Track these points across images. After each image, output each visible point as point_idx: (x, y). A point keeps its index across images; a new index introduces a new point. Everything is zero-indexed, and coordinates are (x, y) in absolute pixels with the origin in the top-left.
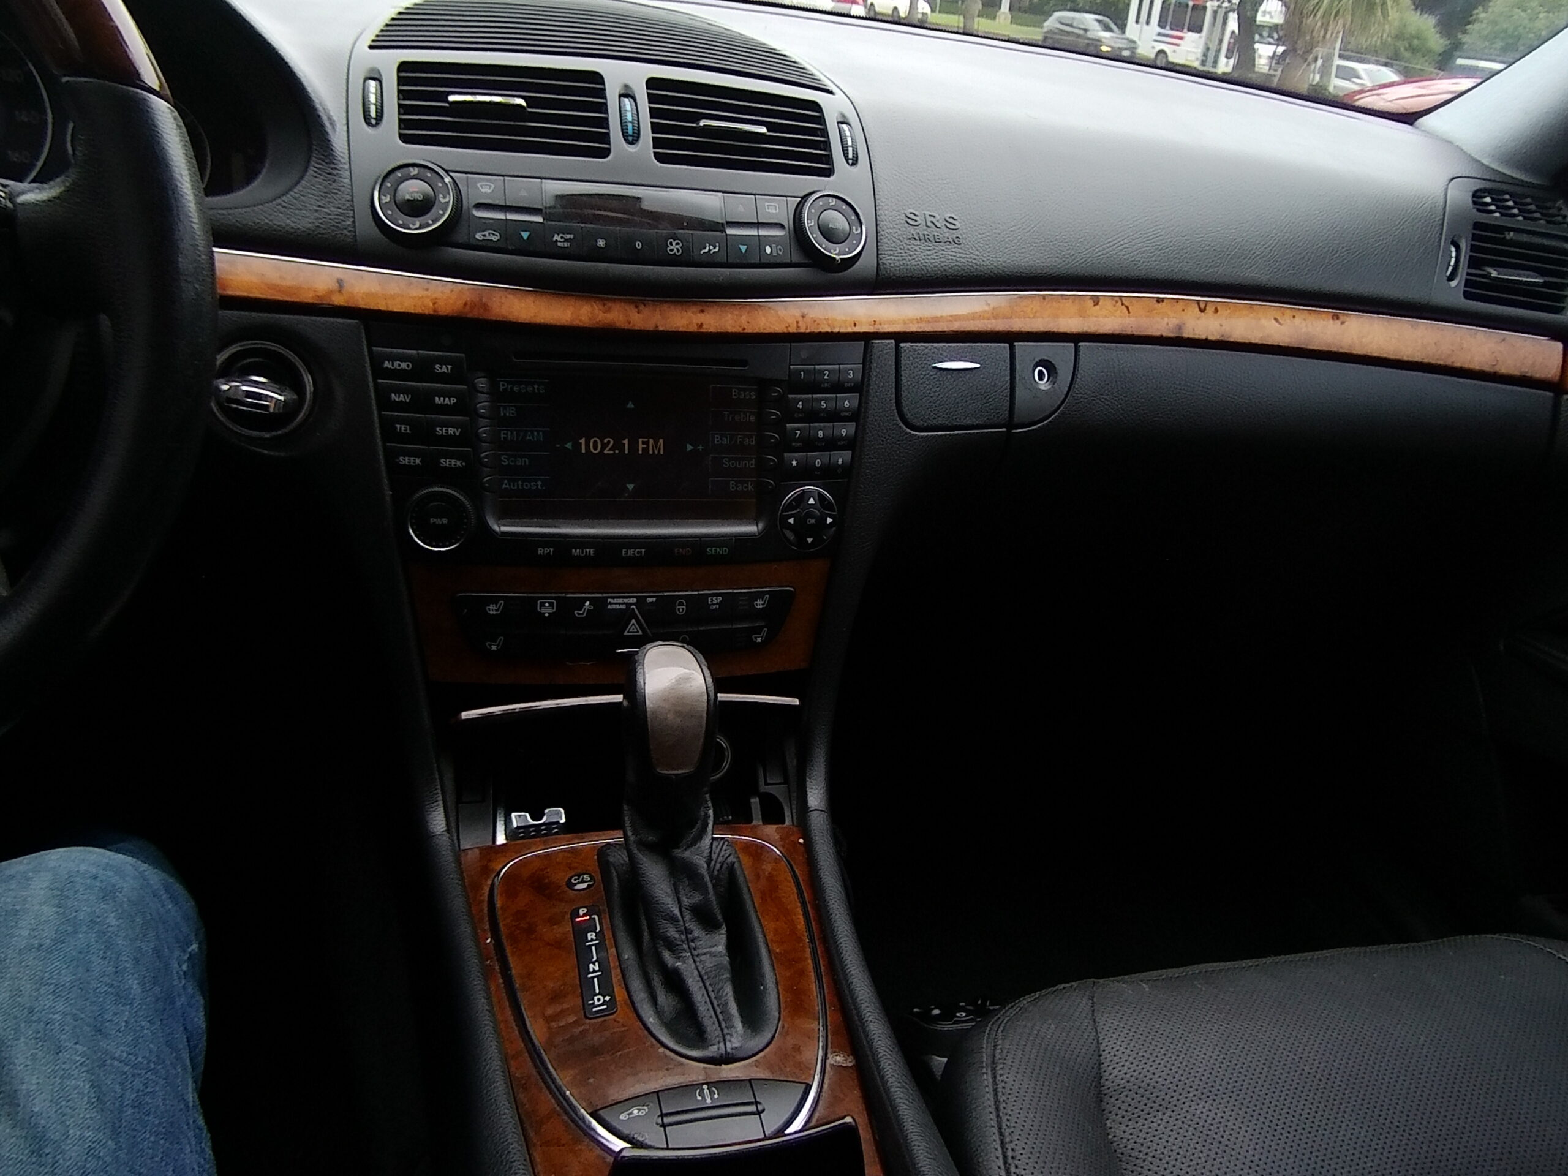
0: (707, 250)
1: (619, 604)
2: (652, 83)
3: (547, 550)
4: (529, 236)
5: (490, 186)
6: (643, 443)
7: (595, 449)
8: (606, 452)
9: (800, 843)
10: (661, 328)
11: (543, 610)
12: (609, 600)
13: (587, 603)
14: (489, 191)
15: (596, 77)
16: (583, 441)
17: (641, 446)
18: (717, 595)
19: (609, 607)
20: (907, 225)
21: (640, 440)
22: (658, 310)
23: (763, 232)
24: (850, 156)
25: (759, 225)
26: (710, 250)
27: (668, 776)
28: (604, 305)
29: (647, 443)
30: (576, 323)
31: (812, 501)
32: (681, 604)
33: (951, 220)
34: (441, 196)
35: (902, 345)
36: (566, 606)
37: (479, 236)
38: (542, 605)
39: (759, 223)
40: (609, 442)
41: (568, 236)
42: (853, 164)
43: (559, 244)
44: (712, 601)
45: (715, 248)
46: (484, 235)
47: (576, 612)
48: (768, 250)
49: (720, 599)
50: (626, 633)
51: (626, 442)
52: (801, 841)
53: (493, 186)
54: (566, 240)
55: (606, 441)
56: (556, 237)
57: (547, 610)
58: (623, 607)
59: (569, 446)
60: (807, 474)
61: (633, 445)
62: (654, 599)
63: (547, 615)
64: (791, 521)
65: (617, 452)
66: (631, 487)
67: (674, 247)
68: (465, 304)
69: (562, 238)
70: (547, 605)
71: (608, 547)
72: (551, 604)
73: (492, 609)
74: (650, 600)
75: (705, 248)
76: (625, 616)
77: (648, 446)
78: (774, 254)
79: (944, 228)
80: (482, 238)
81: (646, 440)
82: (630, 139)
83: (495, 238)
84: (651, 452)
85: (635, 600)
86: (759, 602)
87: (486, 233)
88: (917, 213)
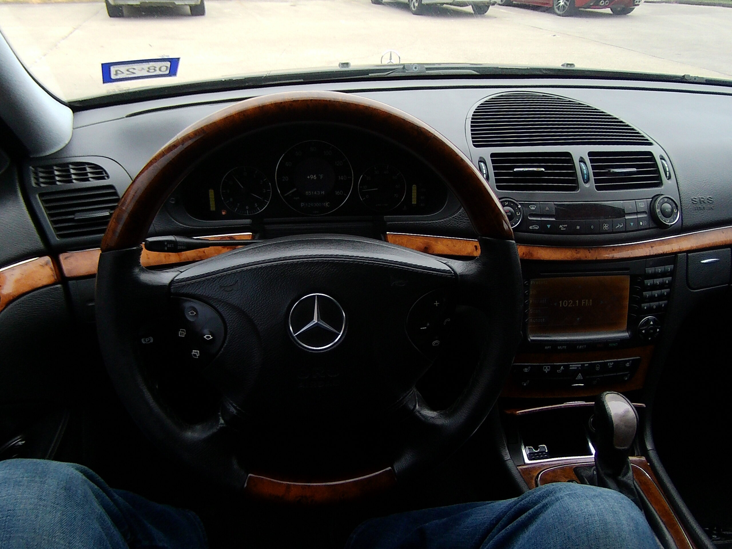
0: (618, 227)
1: (574, 367)
2: (590, 154)
3: (548, 347)
4: (550, 226)
5: (534, 207)
6: (584, 301)
7: (565, 305)
8: (569, 306)
9: (648, 465)
10: (598, 259)
11: (545, 370)
12: (570, 366)
13: (562, 367)
14: (534, 209)
15: (568, 154)
16: (561, 302)
17: (583, 303)
18: (611, 362)
19: (571, 368)
20: (692, 204)
21: (583, 300)
22: (597, 251)
23: (639, 216)
24: (668, 175)
25: (637, 213)
26: (619, 226)
27: (620, 450)
28: (576, 250)
29: (585, 301)
30: (566, 259)
31: (652, 323)
32: (598, 366)
33: (710, 199)
34: (517, 213)
35: (689, 254)
36: (554, 368)
37: (530, 228)
38: (545, 368)
39: (637, 212)
40: (571, 302)
41: (565, 226)
42: (668, 179)
43: (562, 229)
44: (610, 364)
45: (621, 225)
46: (533, 227)
47: (558, 371)
48: (641, 223)
49: (613, 363)
50: (577, 379)
51: (577, 301)
52: (649, 464)
53: (535, 206)
54: (564, 227)
55: (569, 301)
56: (561, 226)
57: (546, 370)
58: (576, 368)
59: (555, 304)
60: (650, 311)
61: (580, 303)
62: (588, 365)
63: (546, 372)
64: (643, 331)
65: (574, 305)
66: (578, 319)
67: (606, 227)
68: (524, 254)
69: (563, 226)
70: (547, 368)
71: (572, 345)
72: (548, 368)
73: (526, 370)
74: (586, 365)
75: (617, 226)
76: (576, 372)
77: (586, 302)
78: (643, 225)
79: (707, 203)
80: (532, 228)
81: (585, 300)
82: (585, 181)
83: (537, 228)
84: (587, 305)
85: (580, 365)
86: (628, 364)
87: (534, 226)
88: (696, 198)
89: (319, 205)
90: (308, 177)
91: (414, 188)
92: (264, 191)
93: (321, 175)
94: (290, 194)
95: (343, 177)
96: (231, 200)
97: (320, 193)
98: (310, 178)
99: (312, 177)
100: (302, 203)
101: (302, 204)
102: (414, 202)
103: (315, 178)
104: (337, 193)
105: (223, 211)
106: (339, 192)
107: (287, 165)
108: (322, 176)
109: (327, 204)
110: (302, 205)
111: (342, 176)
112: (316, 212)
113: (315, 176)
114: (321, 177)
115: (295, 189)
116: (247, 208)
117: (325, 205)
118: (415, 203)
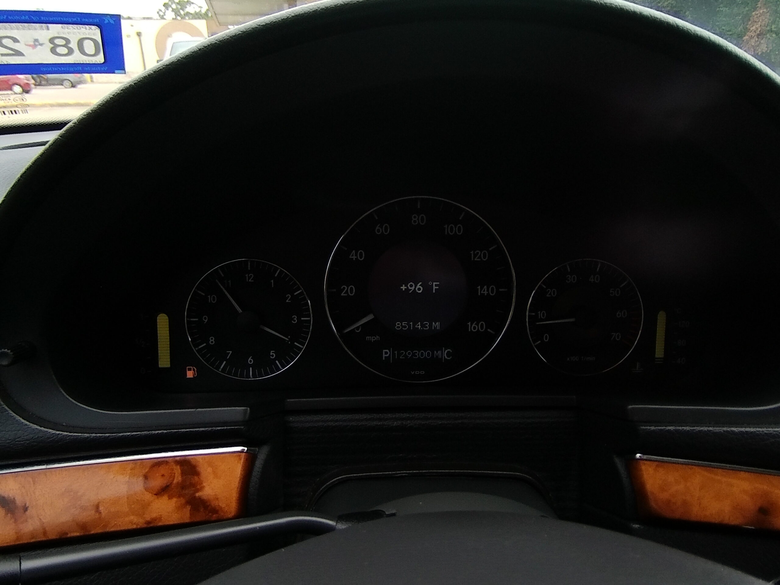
89: (425, 354)
90: (404, 288)
91: (662, 318)
92: (293, 319)
93: (434, 283)
94: (358, 328)
95: (488, 290)
96: (212, 340)
97: (431, 325)
98: (407, 290)
99: (413, 288)
100: (384, 351)
101: (386, 353)
102: (659, 352)
103: (419, 289)
104: (473, 327)
105: (190, 370)
106: (477, 324)
107: (354, 257)
108: (436, 285)
109: (444, 354)
110: (384, 355)
111: (485, 287)
112: (417, 373)
113: (418, 286)
114: (434, 287)
115: (370, 317)
116: (251, 361)
117: (440, 357)
118: (662, 356)
